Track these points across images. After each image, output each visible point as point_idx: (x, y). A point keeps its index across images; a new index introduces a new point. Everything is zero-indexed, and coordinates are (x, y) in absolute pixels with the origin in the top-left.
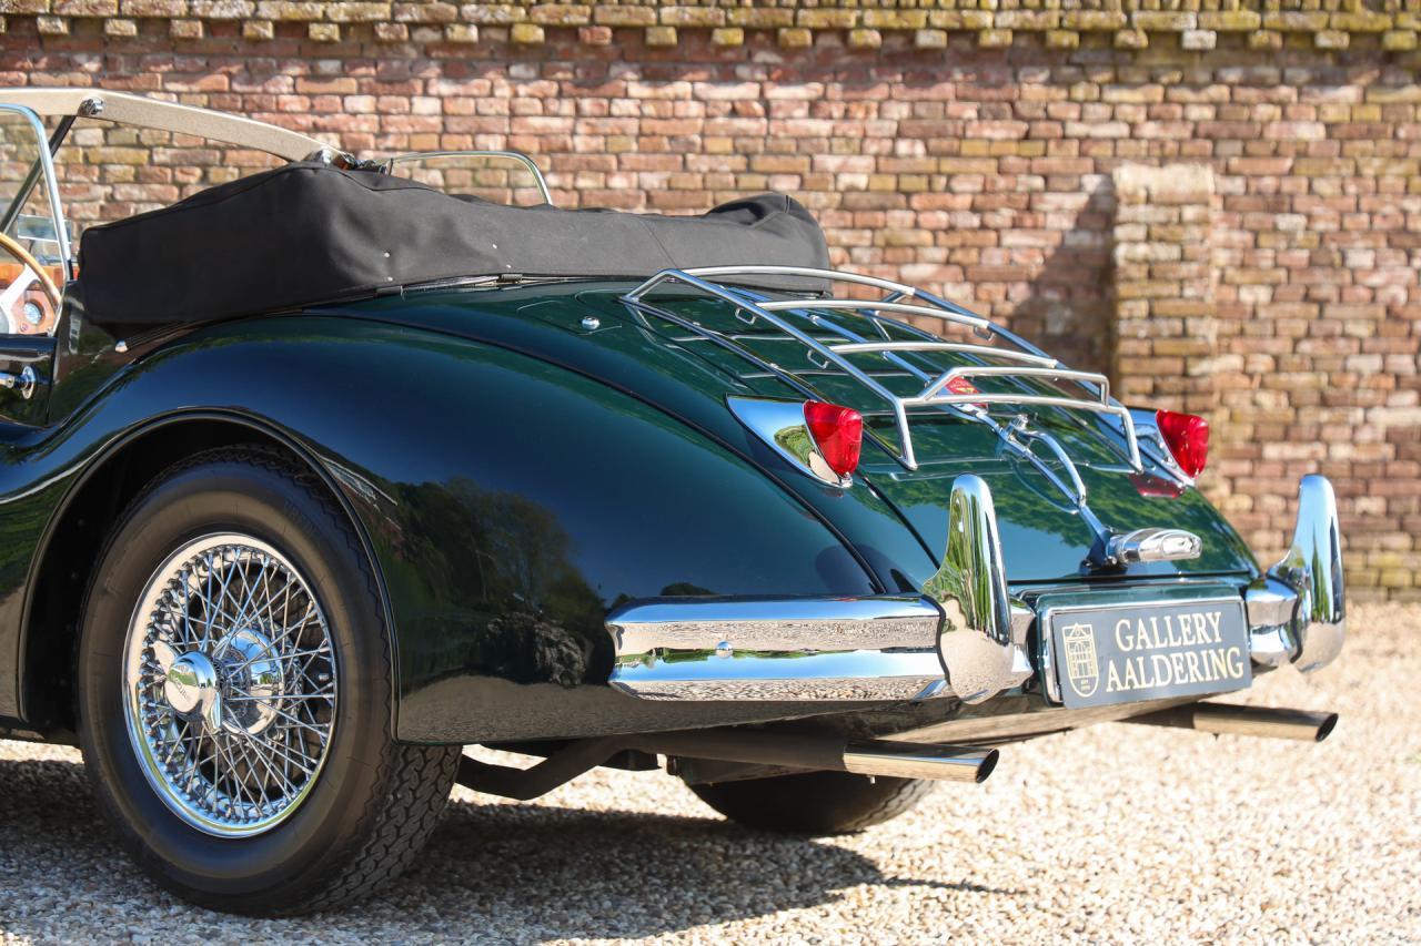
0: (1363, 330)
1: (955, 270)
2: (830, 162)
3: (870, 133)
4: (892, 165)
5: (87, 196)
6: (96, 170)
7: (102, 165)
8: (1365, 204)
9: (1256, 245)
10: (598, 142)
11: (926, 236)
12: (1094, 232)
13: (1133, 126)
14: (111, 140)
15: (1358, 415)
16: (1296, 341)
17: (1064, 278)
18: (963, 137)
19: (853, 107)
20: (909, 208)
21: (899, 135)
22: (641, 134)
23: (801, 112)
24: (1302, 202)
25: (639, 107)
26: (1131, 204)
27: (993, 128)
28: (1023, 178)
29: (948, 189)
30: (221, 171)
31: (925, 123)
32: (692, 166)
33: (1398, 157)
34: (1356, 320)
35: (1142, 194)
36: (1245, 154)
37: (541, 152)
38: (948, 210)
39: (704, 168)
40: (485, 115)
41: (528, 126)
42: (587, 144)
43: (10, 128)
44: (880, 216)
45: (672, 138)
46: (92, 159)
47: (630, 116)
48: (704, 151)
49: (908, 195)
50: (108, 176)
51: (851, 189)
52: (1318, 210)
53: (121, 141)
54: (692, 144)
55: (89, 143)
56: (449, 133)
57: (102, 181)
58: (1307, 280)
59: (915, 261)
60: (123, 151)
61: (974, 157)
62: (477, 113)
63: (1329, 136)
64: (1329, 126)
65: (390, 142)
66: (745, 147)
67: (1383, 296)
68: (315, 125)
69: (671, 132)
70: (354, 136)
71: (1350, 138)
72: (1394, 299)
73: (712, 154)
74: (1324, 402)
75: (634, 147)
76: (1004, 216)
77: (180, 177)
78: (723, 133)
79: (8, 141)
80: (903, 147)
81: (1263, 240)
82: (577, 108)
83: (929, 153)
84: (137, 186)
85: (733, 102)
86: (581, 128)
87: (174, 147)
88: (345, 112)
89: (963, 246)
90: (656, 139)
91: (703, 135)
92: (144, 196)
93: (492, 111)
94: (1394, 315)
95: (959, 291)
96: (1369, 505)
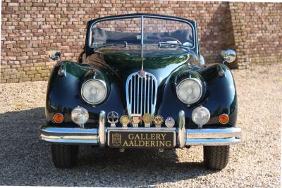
0: (256, 20)
1: (207, 11)
11: (203, 5)
15: (255, 35)
16: (248, 23)
17: (221, 13)
58: (250, 12)
59: (202, 10)
72: (260, 15)
74: (251, 33)
89: (208, 7)
94: (259, 18)
95: (207, 15)
96: (255, 49)
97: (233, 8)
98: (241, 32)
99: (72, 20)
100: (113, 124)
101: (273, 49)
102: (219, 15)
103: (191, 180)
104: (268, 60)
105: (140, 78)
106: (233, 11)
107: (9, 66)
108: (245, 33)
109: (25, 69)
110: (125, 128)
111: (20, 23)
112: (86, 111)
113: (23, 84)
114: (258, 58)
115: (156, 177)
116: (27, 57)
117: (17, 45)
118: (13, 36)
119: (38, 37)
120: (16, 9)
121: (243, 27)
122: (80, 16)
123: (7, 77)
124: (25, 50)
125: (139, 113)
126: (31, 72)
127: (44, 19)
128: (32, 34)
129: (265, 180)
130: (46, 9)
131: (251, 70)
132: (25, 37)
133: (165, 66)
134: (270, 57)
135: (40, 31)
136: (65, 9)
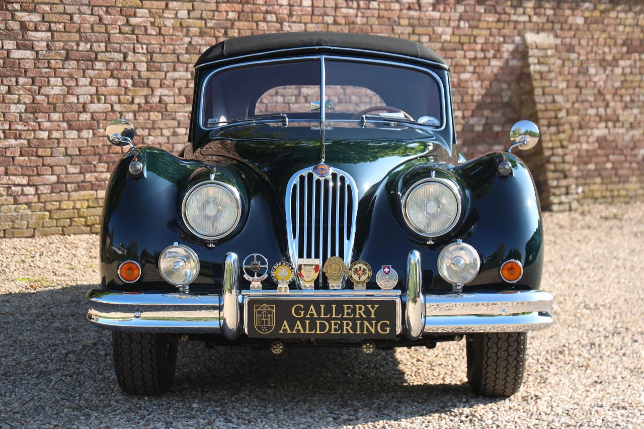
0: (591, 99)
1: (476, 75)
2: (439, 30)
3: (452, 18)
4: (457, 32)
5: (181, 42)
6: (185, 30)
7: (188, 27)
8: (595, 49)
9: (563, 65)
10: (365, 20)
11: (467, 62)
12: (519, 60)
13: (530, 17)
14: (191, 16)
15: (589, 132)
16: (573, 103)
17: (508, 79)
18: (479, 20)
19: (447, 7)
20: (462, 49)
21: (460, 19)
22: (379, 17)
23: (431, 9)
24: (577, 49)
25: (379, 5)
26: (532, 49)
27: (489, 17)
28: (497, 38)
29: (475, 42)
30: (232, 31)
31: (469, 14)
32: (396, 31)
33: (604, 31)
34: (590, 95)
35: (534, 45)
36: (562, 29)
37: (345, 24)
38: (474, 50)
39: (400, 32)
40: (327, 7)
41: (342, 13)
42: (361, 21)
43: (152, 10)
44: (453, 52)
45: (389, 19)
46: (184, 25)
47: (375, 9)
48: (399, 25)
49: (462, 44)
50: (190, 33)
51: (445, 41)
52: (581, 51)
53: (195, 16)
54: (395, 21)
55: (183, 17)
56: (315, 15)
57: (187, 35)
58: (577, 79)
59: (464, 72)
60: (196, 21)
61: (483, 29)
62: (324, 6)
63: (585, 22)
64: (586, 19)
65: (294, 19)
66: (413, 23)
67: (598, 85)
68: (267, 10)
69: (389, 16)
70: (281, 16)
71: (591, 23)
72: (600, 87)
73: (402, 26)
74: (581, 127)
75: (377, 22)
76: (490, 54)
77: (217, 34)
78: (405, 17)
79: (151, 17)
80: (462, 24)
81: (566, 63)
82: (358, 5)
83: (470, 27)
84: (200, 38)
85: (409, 4)
86: (360, 14)
87: (214, 20)
88: (278, 5)
89: (479, 65)
90: (384, 19)
91: (399, 18)
92: (203, 42)
93: (330, 6)
94: (600, 93)
95: (477, 84)
96: (591, 166)
97: (538, 67)
98: (557, 125)
99: (158, 92)
100: (256, 284)
101: (635, 165)
102: (504, 86)
103: (436, 415)
104: (623, 193)
105: (318, 182)
106: (537, 76)
107: (11, 199)
108: (567, 127)
109: (49, 207)
110: (283, 291)
111: (38, 97)
112: (195, 256)
113: (43, 240)
114: (597, 186)
115: (356, 411)
116: (54, 179)
117: (30, 149)
118: (20, 127)
119: (79, 130)
120: (29, 65)
121: (562, 114)
122: (178, 84)
123: (7, 225)
124: (48, 161)
125: (317, 256)
126: (62, 214)
127: (93, 90)
128: (65, 125)
129: (609, 415)
130: (98, 65)
131: (583, 214)
132: (50, 131)
133: (375, 158)
134: (627, 186)
135: (86, 117)
136: (143, 67)
